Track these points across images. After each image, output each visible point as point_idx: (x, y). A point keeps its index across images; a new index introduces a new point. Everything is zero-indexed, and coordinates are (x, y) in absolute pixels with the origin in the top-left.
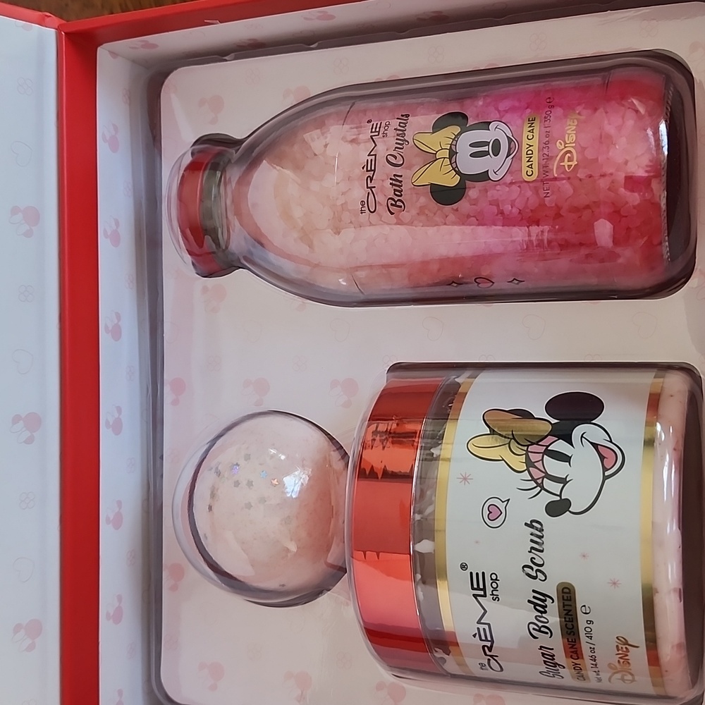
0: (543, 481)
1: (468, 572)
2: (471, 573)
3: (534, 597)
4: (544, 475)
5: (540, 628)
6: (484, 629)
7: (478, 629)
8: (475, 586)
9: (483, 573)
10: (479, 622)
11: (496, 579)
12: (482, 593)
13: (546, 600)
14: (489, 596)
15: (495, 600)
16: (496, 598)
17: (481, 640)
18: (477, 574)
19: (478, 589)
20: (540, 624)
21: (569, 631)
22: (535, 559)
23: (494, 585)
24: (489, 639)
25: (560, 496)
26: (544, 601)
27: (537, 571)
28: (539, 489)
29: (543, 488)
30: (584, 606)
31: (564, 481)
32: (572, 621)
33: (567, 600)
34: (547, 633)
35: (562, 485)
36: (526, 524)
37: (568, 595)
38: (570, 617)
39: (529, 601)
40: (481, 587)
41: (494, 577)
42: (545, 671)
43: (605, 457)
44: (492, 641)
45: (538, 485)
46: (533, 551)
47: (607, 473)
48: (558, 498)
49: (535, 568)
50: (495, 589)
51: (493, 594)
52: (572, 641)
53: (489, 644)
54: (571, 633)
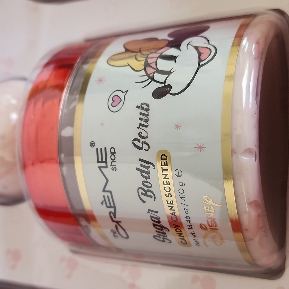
0: (153, 75)
1: (95, 148)
2: (97, 149)
3: (141, 165)
4: (155, 70)
5: (146, 193)
6: (108, 197)
7: (104, 196)
8: (100, 160)
9: (105, 148)
10: (104, 191)
11: (114, 153)
12: (104, 165)
13: (149, 167)
14: (110, 168)
15: (113, 170)
16: (114, 168)
17: (107, 207)
18: (101, 149)
19: (102, 162)
20: (146, 189)
21: (167, 193)
22: (142, 133)
23: (113, 157)
24: (112, 205)
25: (164, 83)
26: (148, 168)
27: (143, 142)
28: (150, 80)
29: (153, 79)
30: (177, 169)
31: (169, 73)
32: (169, 184)
33: (165, 165)
34: (151, 197)
35: (167, 75)
36: (138, 107)
37: (165, 161)
38: (167, 180)
39: (138, 169)
40: (104, 160)
41: (113, 151)
42: (156, 235)
43: (202, 53)
44: (115, 207)
45: (150, 78)
46: (141, 127)
47: (201, 63)
48: (163, 85)
49: (142, 140)
50: (113, 161)
51: (112, 165)
52: (171, 204)
53: (112, 210)
54: (169, 194)
